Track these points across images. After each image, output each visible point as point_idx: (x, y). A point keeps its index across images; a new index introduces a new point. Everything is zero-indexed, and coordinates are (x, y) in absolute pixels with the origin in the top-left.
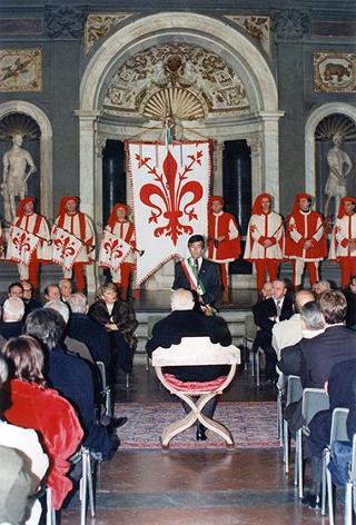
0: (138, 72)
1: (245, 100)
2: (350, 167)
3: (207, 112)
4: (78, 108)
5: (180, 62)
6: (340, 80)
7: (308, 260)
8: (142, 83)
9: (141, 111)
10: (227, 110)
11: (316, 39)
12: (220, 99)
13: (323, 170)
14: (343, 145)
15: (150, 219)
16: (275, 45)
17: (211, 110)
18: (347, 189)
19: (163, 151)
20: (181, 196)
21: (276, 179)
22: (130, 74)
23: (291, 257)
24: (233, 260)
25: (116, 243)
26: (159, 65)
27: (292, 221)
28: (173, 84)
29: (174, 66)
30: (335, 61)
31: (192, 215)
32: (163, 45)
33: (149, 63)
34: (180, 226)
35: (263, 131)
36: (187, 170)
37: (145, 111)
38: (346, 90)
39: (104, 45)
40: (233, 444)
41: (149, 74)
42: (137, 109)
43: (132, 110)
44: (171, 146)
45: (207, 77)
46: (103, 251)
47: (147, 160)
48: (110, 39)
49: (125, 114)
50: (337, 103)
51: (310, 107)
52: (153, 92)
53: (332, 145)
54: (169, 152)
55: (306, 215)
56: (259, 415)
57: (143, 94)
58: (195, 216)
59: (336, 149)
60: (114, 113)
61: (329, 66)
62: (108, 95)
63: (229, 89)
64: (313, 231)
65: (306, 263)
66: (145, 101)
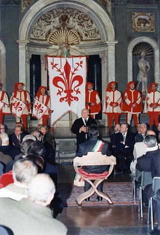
0: (47, 22)
1: (99, 35)
2: (149, 68)
3: (80, 41)
4: (18, 39)
5: (67, 17)
6: (145, 26)
7: (133, 113)
8: (48, 27)
9: (48, 41)
10: (90, 40)
11: (133, 6)
12: (86, 35)
13: (136, 70)
14: (146, 57)
15: (58, 94)
16: (113, 9)
17: (82, 40)
18: (148, 79)
19: (64, 61)
20: (73, 82)
21: (114, 74)
22: (43, 23)
23: (125, 112)
24: (97, 113)
25: (40, 105)
26: (57, 18)
27: (126, 94)
28: (64, 28)
29: (64, 19)
30: (142, 17)
31: (78, 92)
32: (59, 8)
33: (52, 17)
34: (72, 97)
35: (107, 50)
36: (75, 70)
37: (50, 41)
38: (148, 31)
39: (31, 8)
40: (113, 203)
41: (52, 23)
42: (46, 40)
43: (43, 40)
44: (68, 58)
45: (80, 24)
46: (34, 109)
47: (56, 65)
48: (34, 6)
49: (41, 42)
50: (143, 37)
51: (130, 39)
52: (54, 31)
53: (141, 58)
54: (67, 61)
55: (132, 91)
56: (120, 189)
57: (49, 32)
58: (79, 92)
59: (142, 59)
60: (35, 41)
61: (139, 19)
62: (32, 33)
63: (91, 30)
64: (136, 99)
65: (133, 115)
66: (50, 36)
